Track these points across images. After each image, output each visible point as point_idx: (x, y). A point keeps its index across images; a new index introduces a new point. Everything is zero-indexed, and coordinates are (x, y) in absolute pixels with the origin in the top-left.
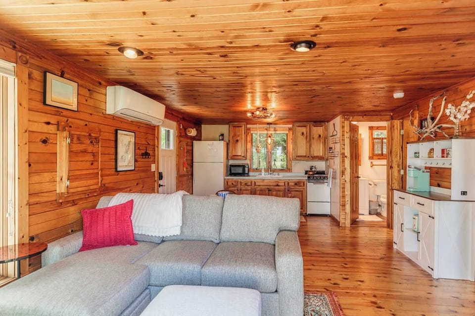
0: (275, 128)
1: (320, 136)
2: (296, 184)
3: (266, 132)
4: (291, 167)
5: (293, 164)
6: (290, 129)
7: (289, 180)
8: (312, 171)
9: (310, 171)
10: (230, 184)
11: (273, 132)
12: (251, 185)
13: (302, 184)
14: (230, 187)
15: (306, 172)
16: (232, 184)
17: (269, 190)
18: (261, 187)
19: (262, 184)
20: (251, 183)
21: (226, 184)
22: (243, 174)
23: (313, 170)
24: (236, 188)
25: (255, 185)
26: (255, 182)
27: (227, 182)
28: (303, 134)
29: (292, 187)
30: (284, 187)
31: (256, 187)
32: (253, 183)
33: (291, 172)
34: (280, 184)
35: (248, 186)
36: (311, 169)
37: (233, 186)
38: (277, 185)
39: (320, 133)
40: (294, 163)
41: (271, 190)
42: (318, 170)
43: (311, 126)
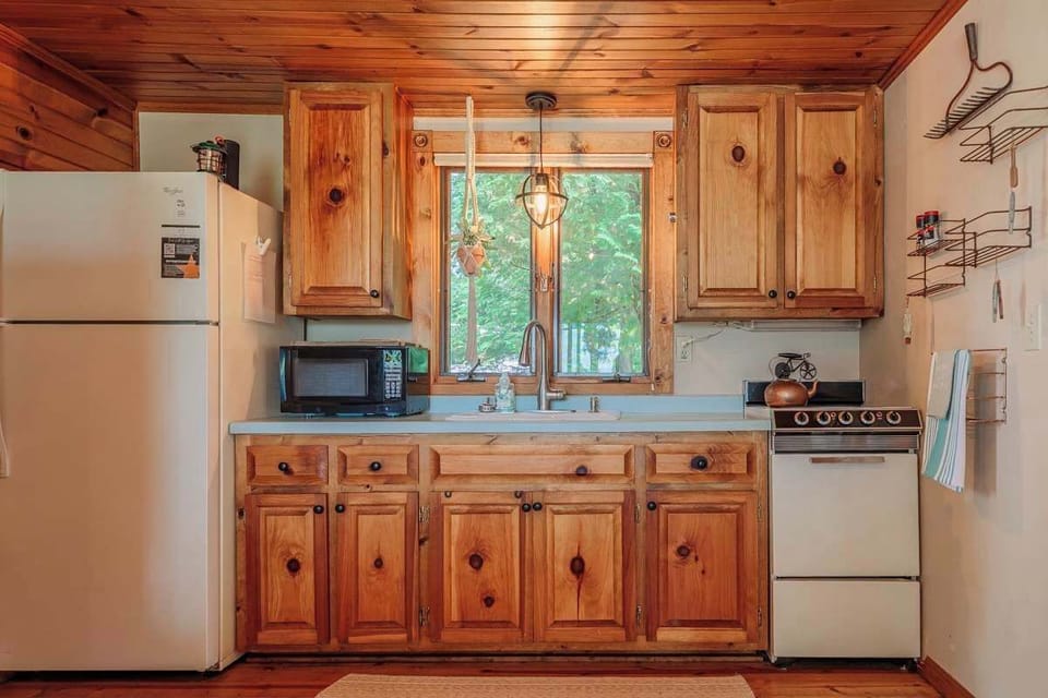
0: (575, 136)
1: (840, 168)
2: (699, 463)
3: (522, 160)
4: (671, 363)
5: (680, 343)
6: (660, 141)
7: (657, 437)
8: (793, 384)
9: (779, 385)
10: (268, 470)
11: (565, 161)
12: (413, 474)
13: (739, 467)
14: (269, 492)
15: (757, 395)
16: (286, 469)
17: (525, 509)
18: (476, 484)
19: (478, 464)
20: (410, 459)
21: (243, 475)
22: (370, 404)
23: (796, 376)
24: (311, 499)
25: (437, 473)
26: (437, 458)
27: (252, 460)
28: (738, 154)
29: (675, 484)
30: (623, 484)
31: (442, 486)
32: (425, 461)
33: (671, 393)
34: (594, 465)
35: (392, 479)
36: (783, 371)
37: (287, 481)
38: (582, 473)
39: (839, 153)
40: (683, 336)
41: (538, 507)
42: (822, 376)
43: (790, 105)
